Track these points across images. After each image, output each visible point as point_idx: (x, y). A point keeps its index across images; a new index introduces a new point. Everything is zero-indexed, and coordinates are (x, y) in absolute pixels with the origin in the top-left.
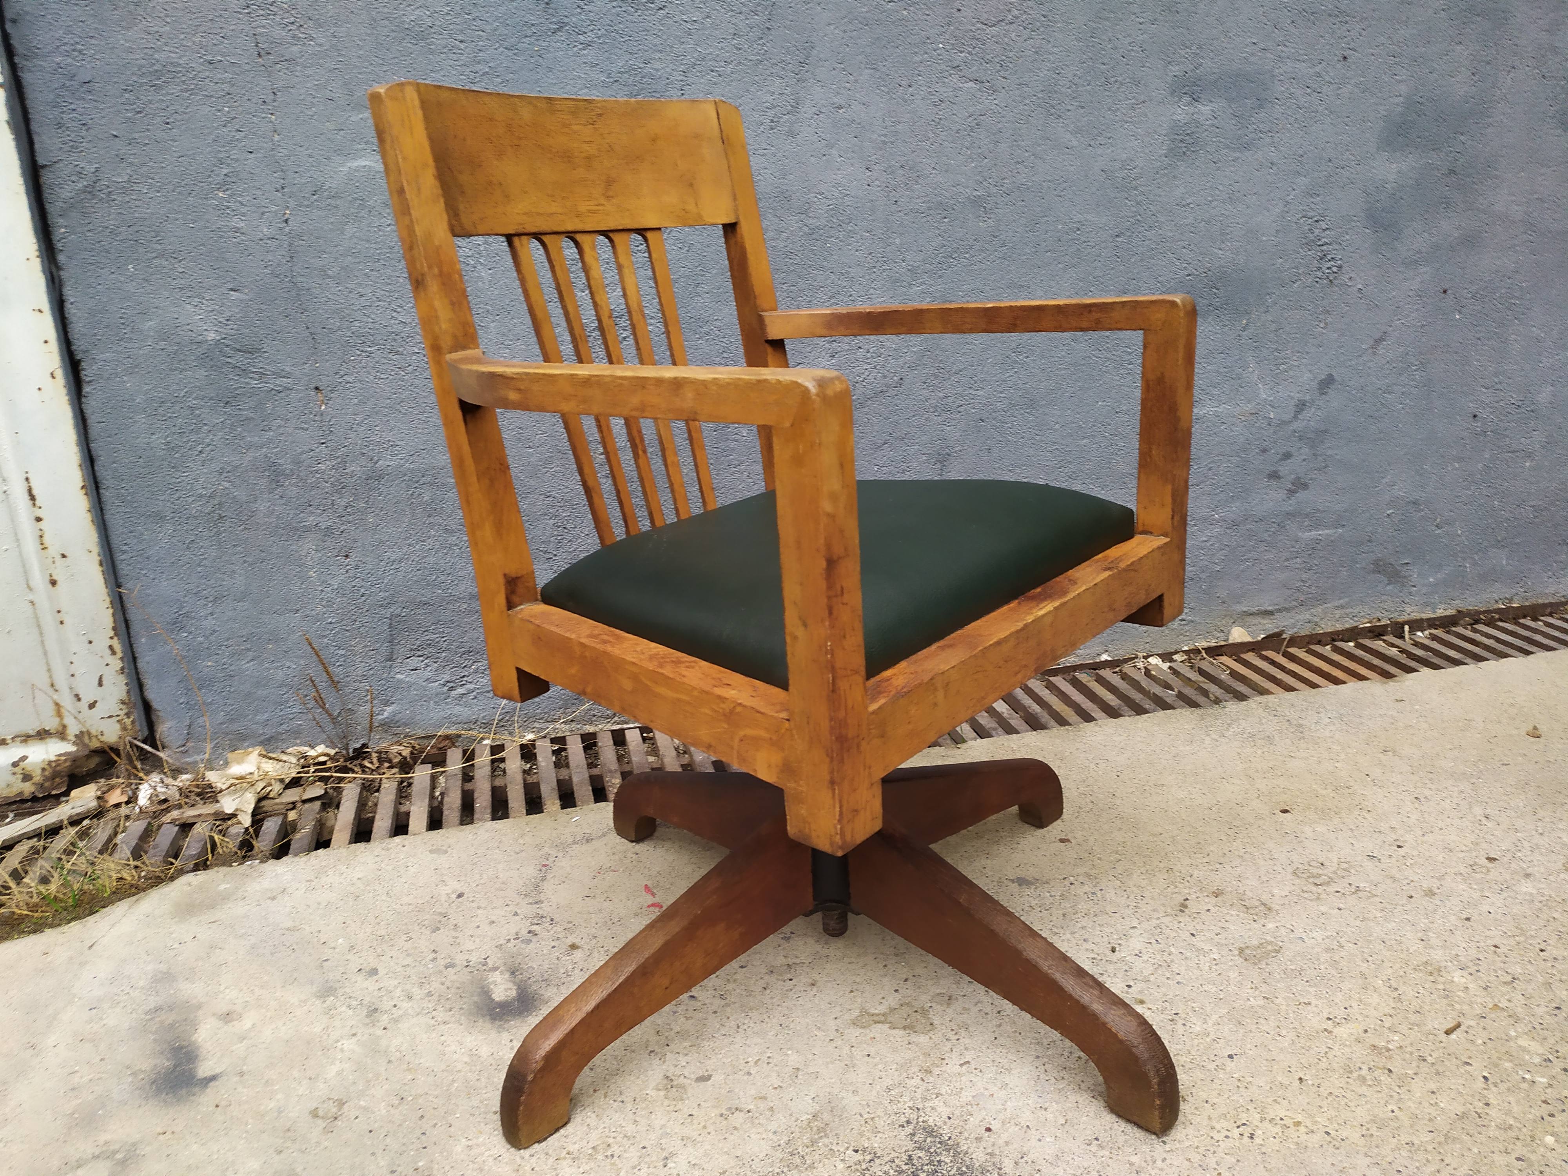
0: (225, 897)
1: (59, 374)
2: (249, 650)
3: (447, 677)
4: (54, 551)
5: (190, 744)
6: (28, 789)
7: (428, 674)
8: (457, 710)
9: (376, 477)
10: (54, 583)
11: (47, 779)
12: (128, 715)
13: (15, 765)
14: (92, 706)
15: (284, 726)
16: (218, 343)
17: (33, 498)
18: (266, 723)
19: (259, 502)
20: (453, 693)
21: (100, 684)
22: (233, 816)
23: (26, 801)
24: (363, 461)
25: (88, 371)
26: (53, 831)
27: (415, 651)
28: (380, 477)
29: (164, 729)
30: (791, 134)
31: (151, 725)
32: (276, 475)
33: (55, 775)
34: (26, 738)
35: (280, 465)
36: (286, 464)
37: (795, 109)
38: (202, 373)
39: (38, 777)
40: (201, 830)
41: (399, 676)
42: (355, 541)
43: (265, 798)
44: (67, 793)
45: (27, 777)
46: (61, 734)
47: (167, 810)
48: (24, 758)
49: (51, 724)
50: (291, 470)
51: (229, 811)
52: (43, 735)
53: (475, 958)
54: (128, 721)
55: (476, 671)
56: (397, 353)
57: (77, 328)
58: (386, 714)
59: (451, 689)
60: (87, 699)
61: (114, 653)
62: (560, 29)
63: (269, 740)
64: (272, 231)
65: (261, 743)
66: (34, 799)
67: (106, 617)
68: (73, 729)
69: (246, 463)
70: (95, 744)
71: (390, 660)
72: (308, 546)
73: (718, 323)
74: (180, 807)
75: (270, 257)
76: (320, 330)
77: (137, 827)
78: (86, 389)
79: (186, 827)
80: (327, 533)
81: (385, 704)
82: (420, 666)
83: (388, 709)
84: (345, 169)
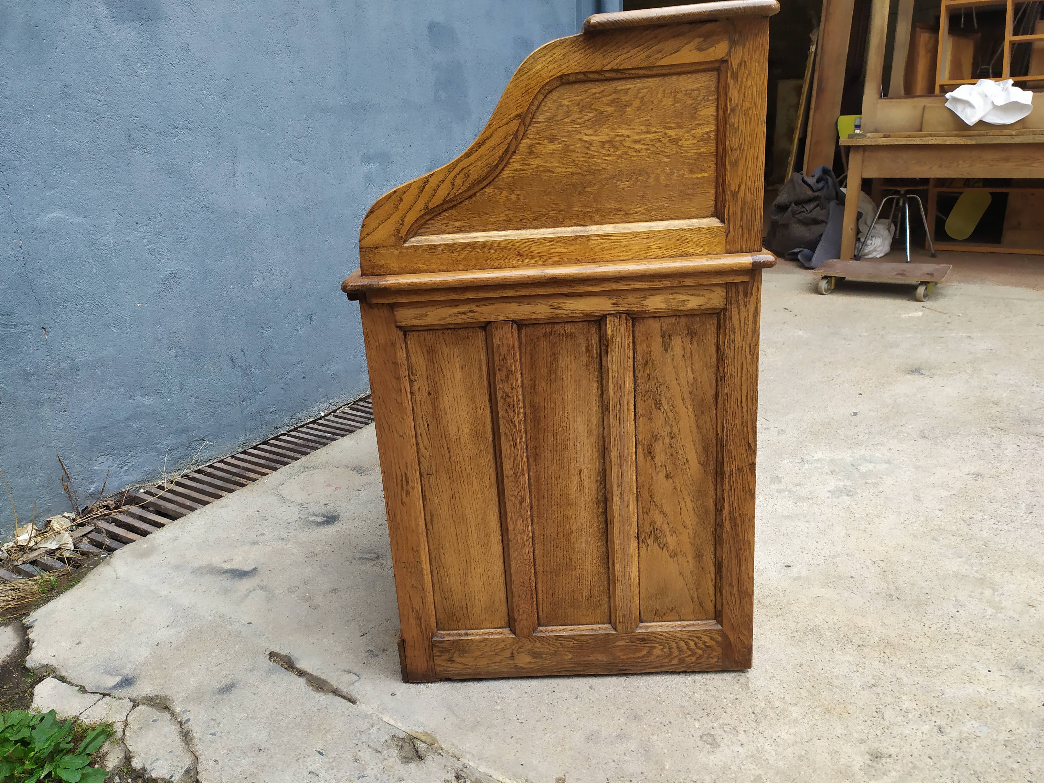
2: (20, 472)
3: (118, 463)
7: (109, 463)
8: (126, 478)
9: (75, 368)
15: (42, 509)
18: (31, 510)
19: (19, 392)
20: (122, 470)
24: (68, 361)
27: (101, 453)
28: (77, 367)
30: (234, 186)
32: (26, 377)
35: (29, 370)
36: (31, 369)
37: (234, 174)
40: (47, 560)
41: (96, 468)
42: (68, 402)
50: (34, 372)
55: (131, 456)
58: (92, 489)
59: (121, 468)
62: (136, 147)
64: (15, 253)
69: (11, 372)
71: (90, 460)
72: (46, 410)
73: (217, 271)
75: (14, 265)
76: (42, 299)
79: (33, 563)
80: (55, 400)
81: (91, 483)
82: (105, 460)
83: (93, 486)
84: (46, 219)
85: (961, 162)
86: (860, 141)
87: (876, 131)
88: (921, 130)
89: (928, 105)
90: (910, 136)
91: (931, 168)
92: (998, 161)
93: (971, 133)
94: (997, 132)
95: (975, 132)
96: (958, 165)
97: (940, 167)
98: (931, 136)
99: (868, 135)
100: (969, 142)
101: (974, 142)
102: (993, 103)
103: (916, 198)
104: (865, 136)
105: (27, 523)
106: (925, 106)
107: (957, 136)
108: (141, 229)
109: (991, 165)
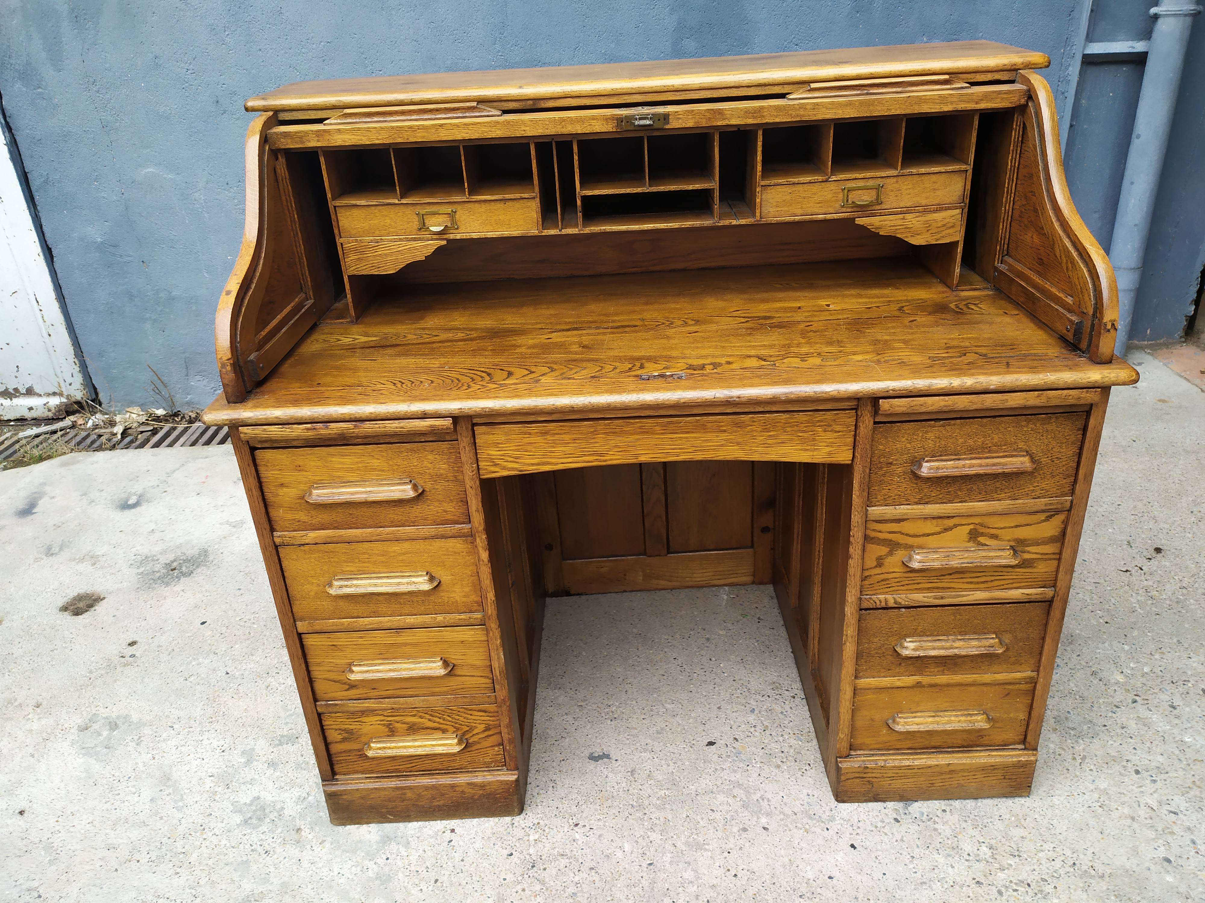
0: (78, 462)
1: (41, 254)
4: (48, 323)
5: (112, 403)
6: (50, 415)
7: (205, 383)
9: (171, 299)
10: (50, 335)
11: (57, 412)
12: (84, 389)
13: (45, 405)
14: (70, 384)
16: (102, 243)
17: (38, 302)
19: (126, 307)
21: (72, 376)
22: (116, 434)
23: (49, 419)
24: (165, 292)
25: (54, 253)
26: (54, 432)
27: (199, 373)
28: (174, 299)
29: (101, 396)
31: (97, 394)
32: (131, 297)
33: (59, 411)
34: (49, 395)
35: (132, 292)
36: (134, 292)
38: (97, 254)
39: (53, 411)
40: (103, 439)
41: (191, 383)
42: (166, 325)
43: (130, 428)
44: (65, 418)
45: (49, 410)
46: (61, 394)
47: (96, 429)
48: (48, 402)
49: (57, 391)
50: (137, 295)
51: (115, 432)
52: (54, 394)
53: (133, 491)
54: (85, 392)
56: (174, 248)
57: (48, 235)
58: (187, 399)
59: (215, 391)
60: (68, 382)
61: (76, 364)
62: (225, 113)
63: (142, 404)
64: (118, 198)
65: (139, 406)
66: (53, 419)
67: (71, 350)
68: (65, 393)
69: (119, 291)
70: (73, 400)
71: (187, 376)
72: (148, 326)
74: (101, 428)
75: (118, 208)
76: (142, 238)
77: (84, 434)
78: (55, 259)
79: (100, 436)
80: (155, 321)
81: (188, 394)
82: (202, 379)
83: (189, 397)
84: (143, 173)
105: (136, 406)
108: (232, 190)
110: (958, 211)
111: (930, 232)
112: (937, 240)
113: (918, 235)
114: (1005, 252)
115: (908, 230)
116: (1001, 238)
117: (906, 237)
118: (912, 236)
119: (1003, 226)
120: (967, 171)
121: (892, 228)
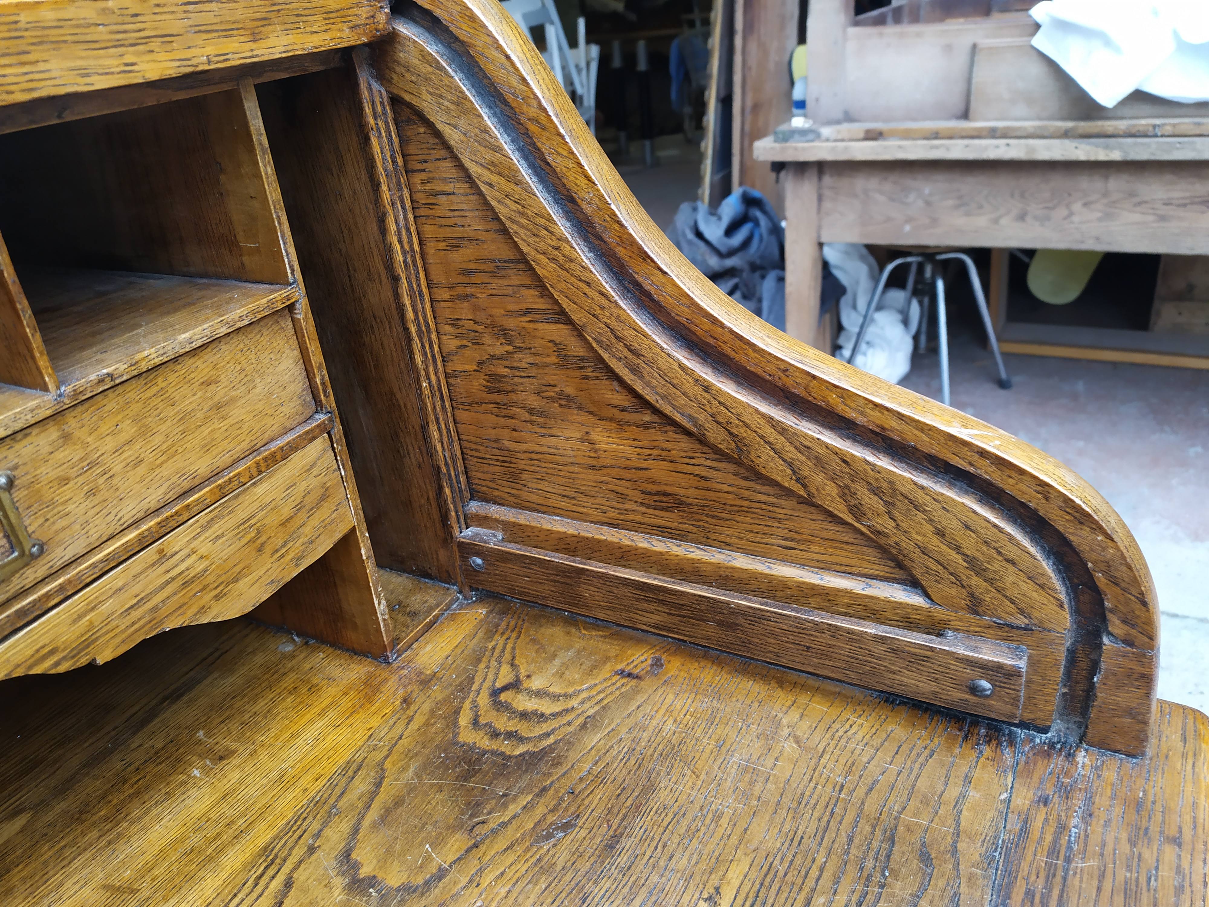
85: (1077, 207)
86: (804, 149)
87: (848, 118)
88: (965, 115)
89: (984, 42)
90: (936, 135)
91: (996, 221)
92: (1185, 205)
93: (1109, 126)
94: (1185, 123)
95: (1122, 125)
96: (1071, 214)
97: (1022, 217)
98: (993, 133)
99: (826, 131)
100: (1102, 156)
101: (1116, 156)
102: (1175, 32)
103: (962, 264)
104: (818, 136)
106: (974, 46)
107: (1066, 134)
109: (1163, 218)
110: (320, 443)
111: (268, 550)
112: (300, 558)
113: (236, 580)
114: (467, 495)
115: (195, 587)
116: (446, 464)
117: (203, 610)
118: (217, 598)
119: (439, 429)
120: (291, 308)
121: (135, 614)
